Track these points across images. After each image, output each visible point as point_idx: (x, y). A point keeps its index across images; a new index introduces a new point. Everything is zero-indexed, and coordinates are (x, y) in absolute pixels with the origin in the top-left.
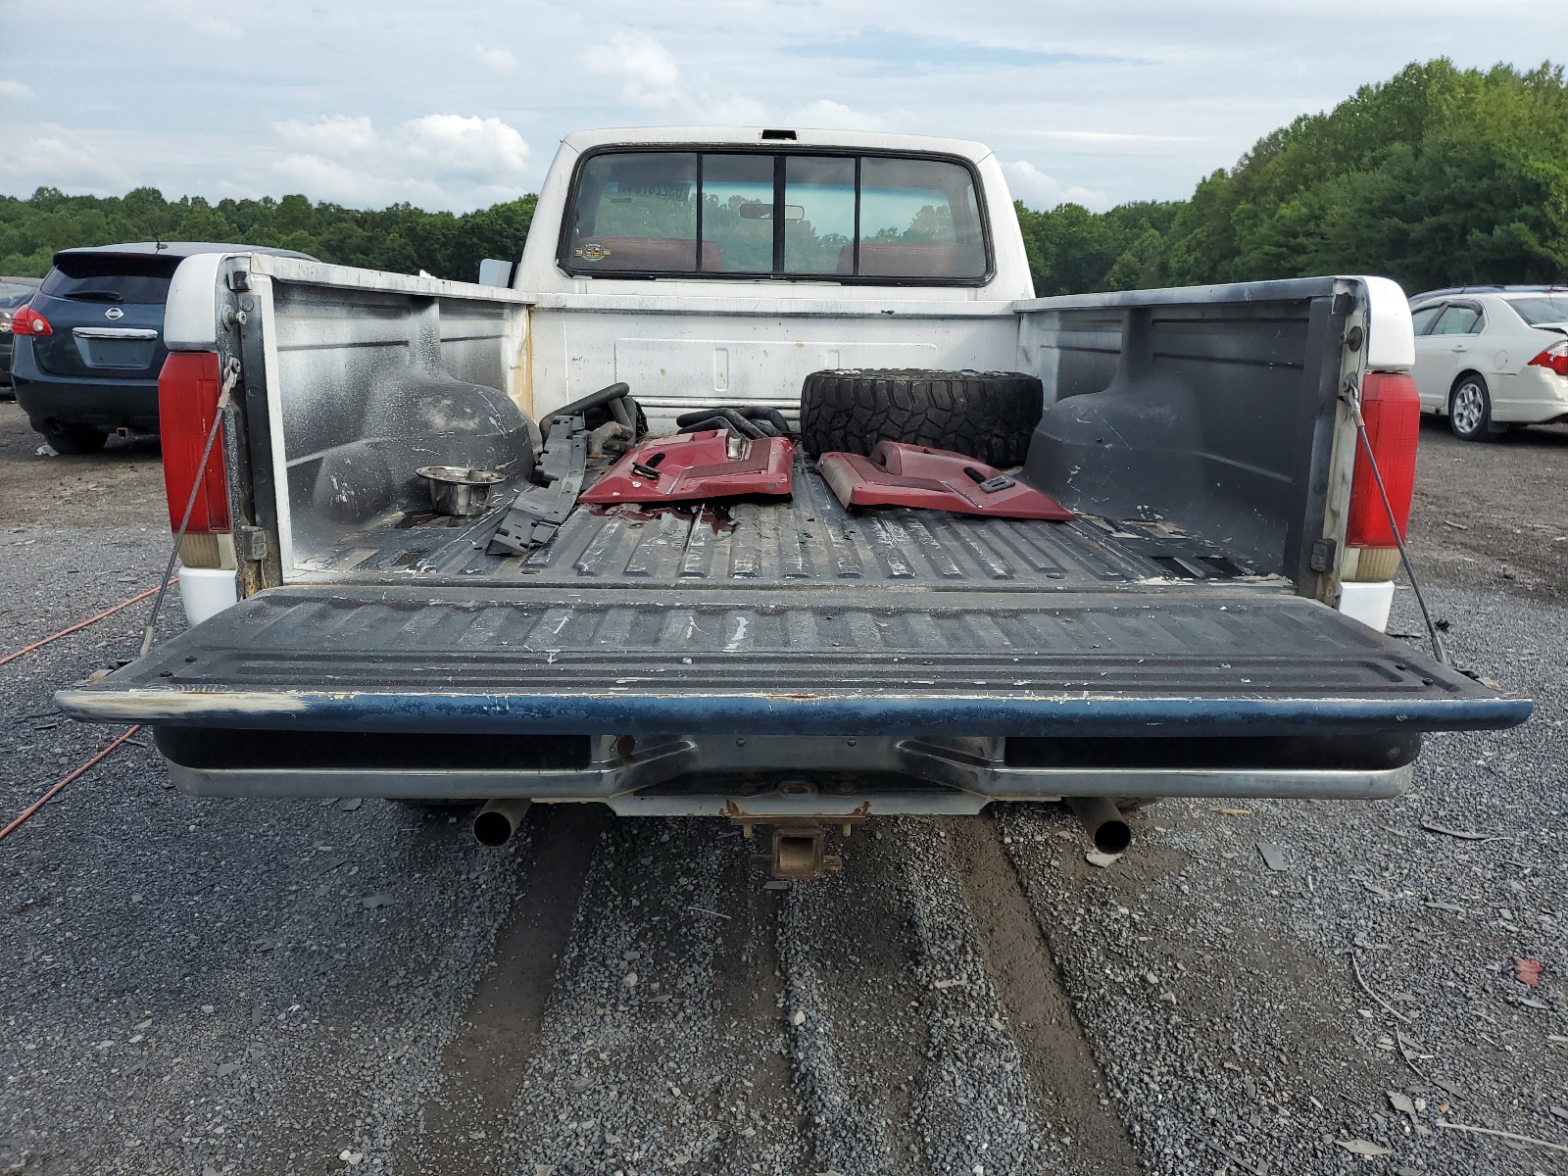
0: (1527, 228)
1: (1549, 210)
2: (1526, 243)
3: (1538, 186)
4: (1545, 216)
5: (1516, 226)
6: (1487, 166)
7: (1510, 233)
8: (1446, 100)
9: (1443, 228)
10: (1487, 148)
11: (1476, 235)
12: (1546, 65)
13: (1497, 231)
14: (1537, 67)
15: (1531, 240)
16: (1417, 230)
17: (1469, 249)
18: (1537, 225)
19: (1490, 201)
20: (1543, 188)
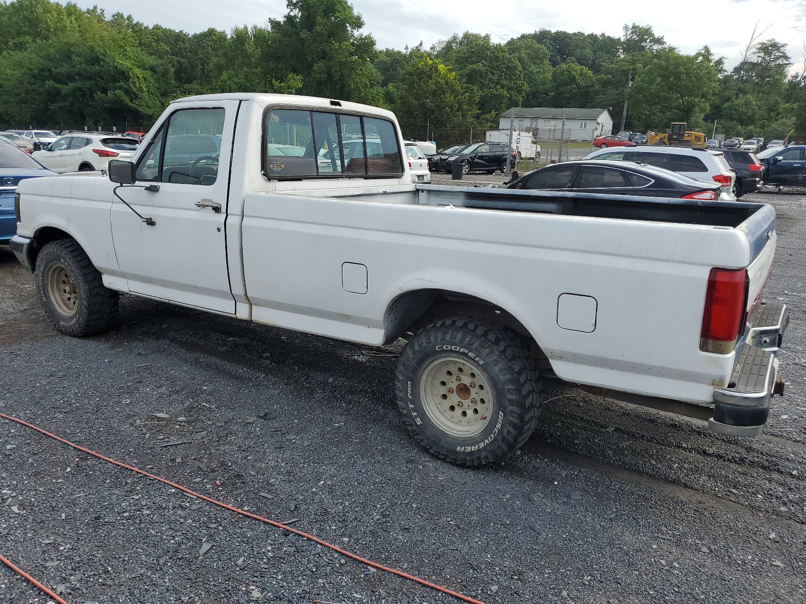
0: (123, 93)
1: (131, 85)
2: (124, 100)
3: (124, 72)
4: (130, 88)
5: (117, 92)
6: (95, 60)
7: (115, 95)
8: (49, 17)
9: (80, 89)
10: (92, 49)
11: (99, 95)
12: (95, 8)
13: (110, 94)
14: (91, 8)
15: (126, 99)
16: (66, 89)
17: (96, 101)
18: (128, 92)
19: (101, 77)
20: (126, 73)
